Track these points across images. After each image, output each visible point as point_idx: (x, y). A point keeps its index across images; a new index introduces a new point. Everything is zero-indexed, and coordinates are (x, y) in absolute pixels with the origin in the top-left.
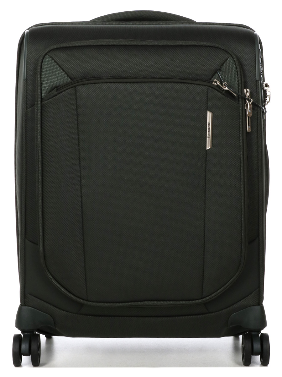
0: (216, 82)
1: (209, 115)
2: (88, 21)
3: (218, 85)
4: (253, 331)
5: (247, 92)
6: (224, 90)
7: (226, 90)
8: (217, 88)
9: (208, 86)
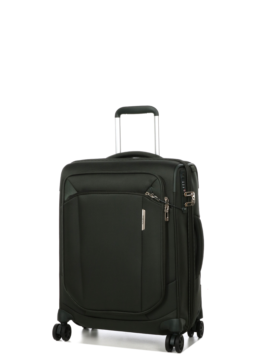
0: (147, 194)
1: (144, 212)
2: (106, 158)
3: (148, 196)
4: (174, 333)
5: (166, 198)
6: (152, 198)
7: (153, 198)
8: (147, 197)
9: (143, 196)
